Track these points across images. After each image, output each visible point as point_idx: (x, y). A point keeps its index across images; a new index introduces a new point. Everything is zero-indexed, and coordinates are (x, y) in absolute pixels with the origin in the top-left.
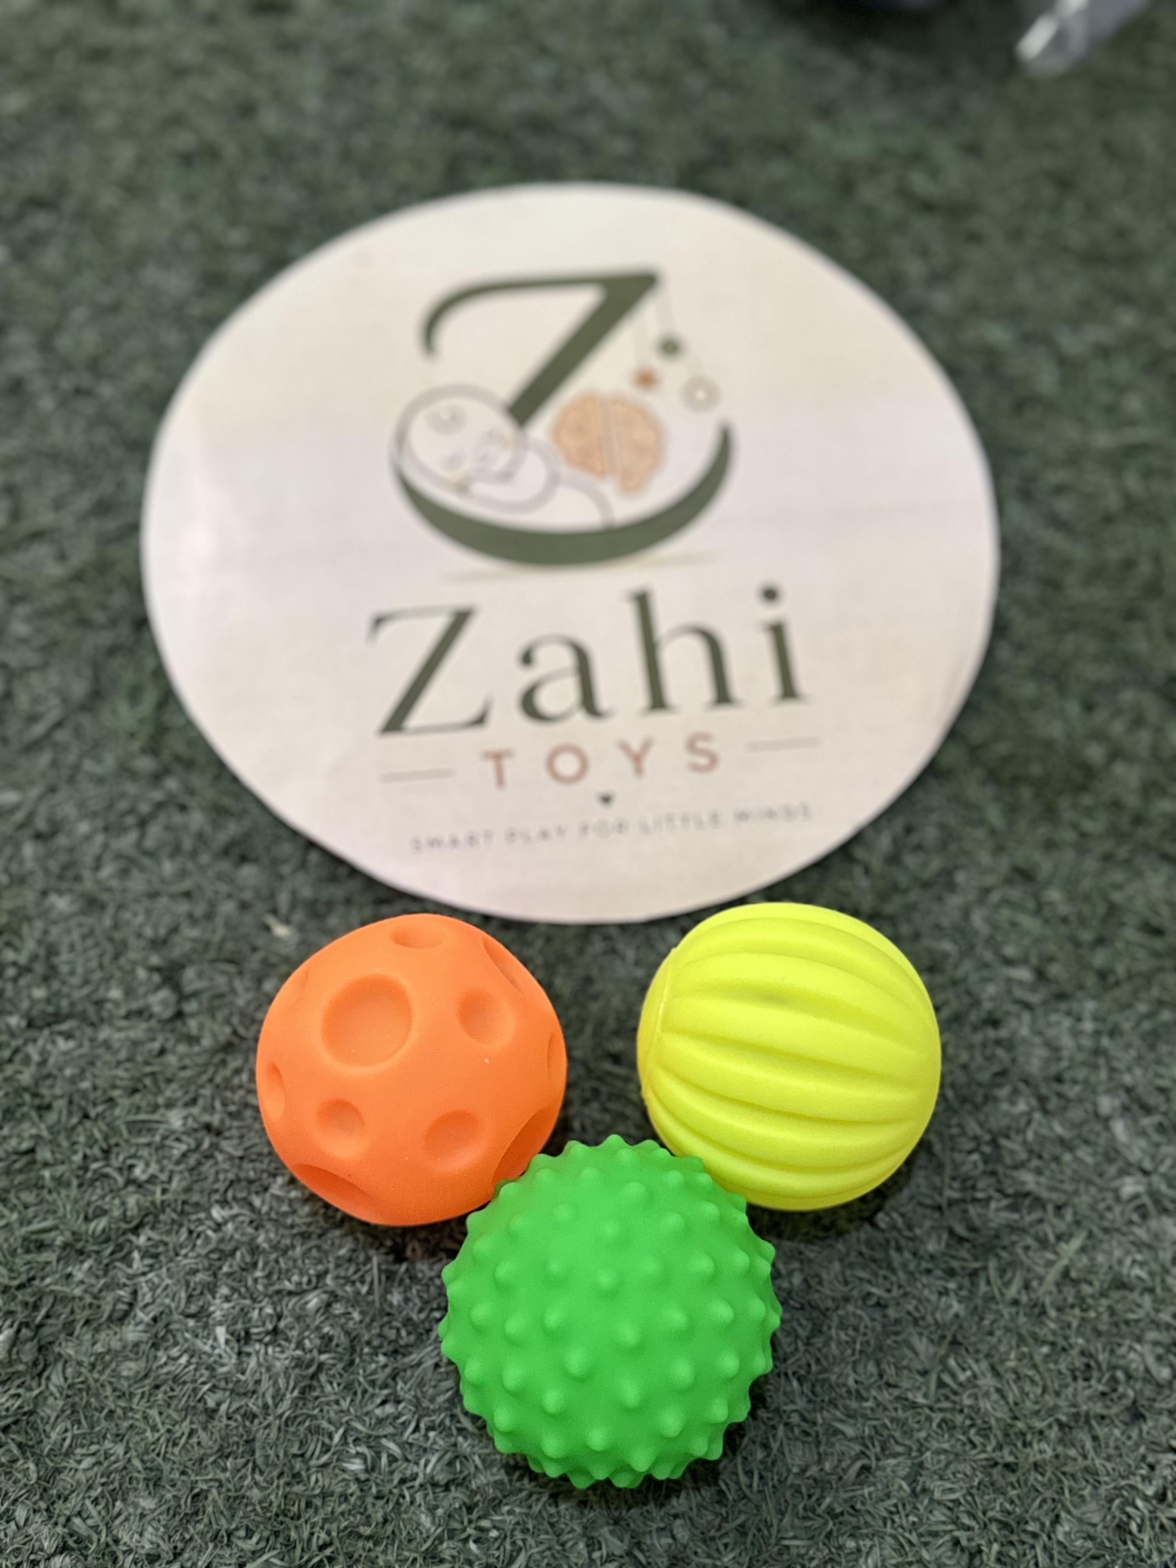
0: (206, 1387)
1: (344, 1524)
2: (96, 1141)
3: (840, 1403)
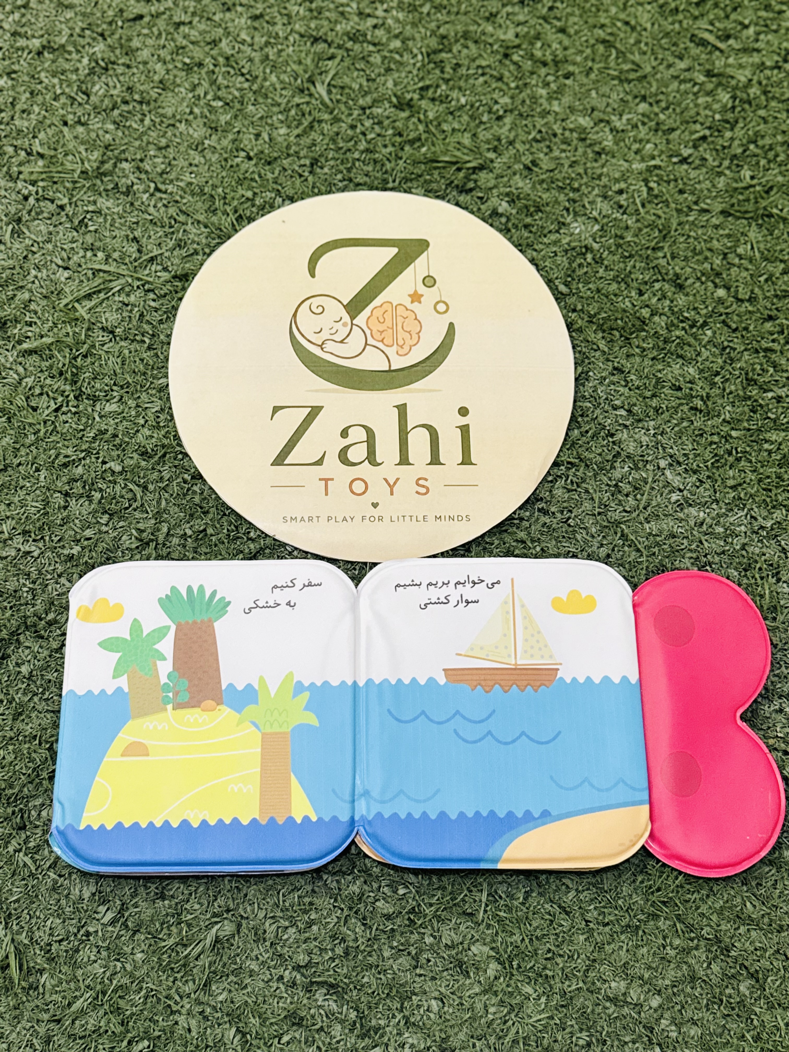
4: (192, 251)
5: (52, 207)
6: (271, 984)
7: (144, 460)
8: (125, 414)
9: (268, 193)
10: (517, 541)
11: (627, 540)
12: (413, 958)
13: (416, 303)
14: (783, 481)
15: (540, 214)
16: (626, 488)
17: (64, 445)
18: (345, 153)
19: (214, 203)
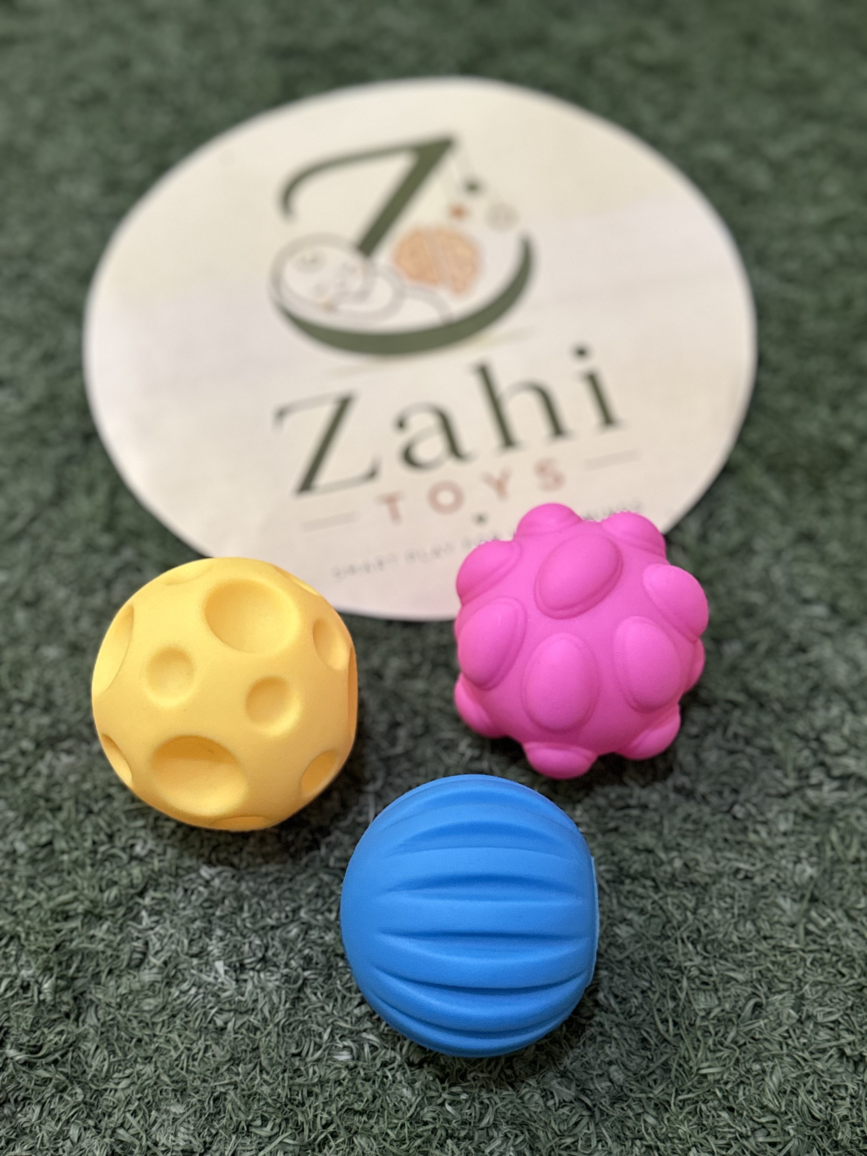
0: (213, 1011)
1: (341, 1103)
2: (101, 829)
3: (728, 956)
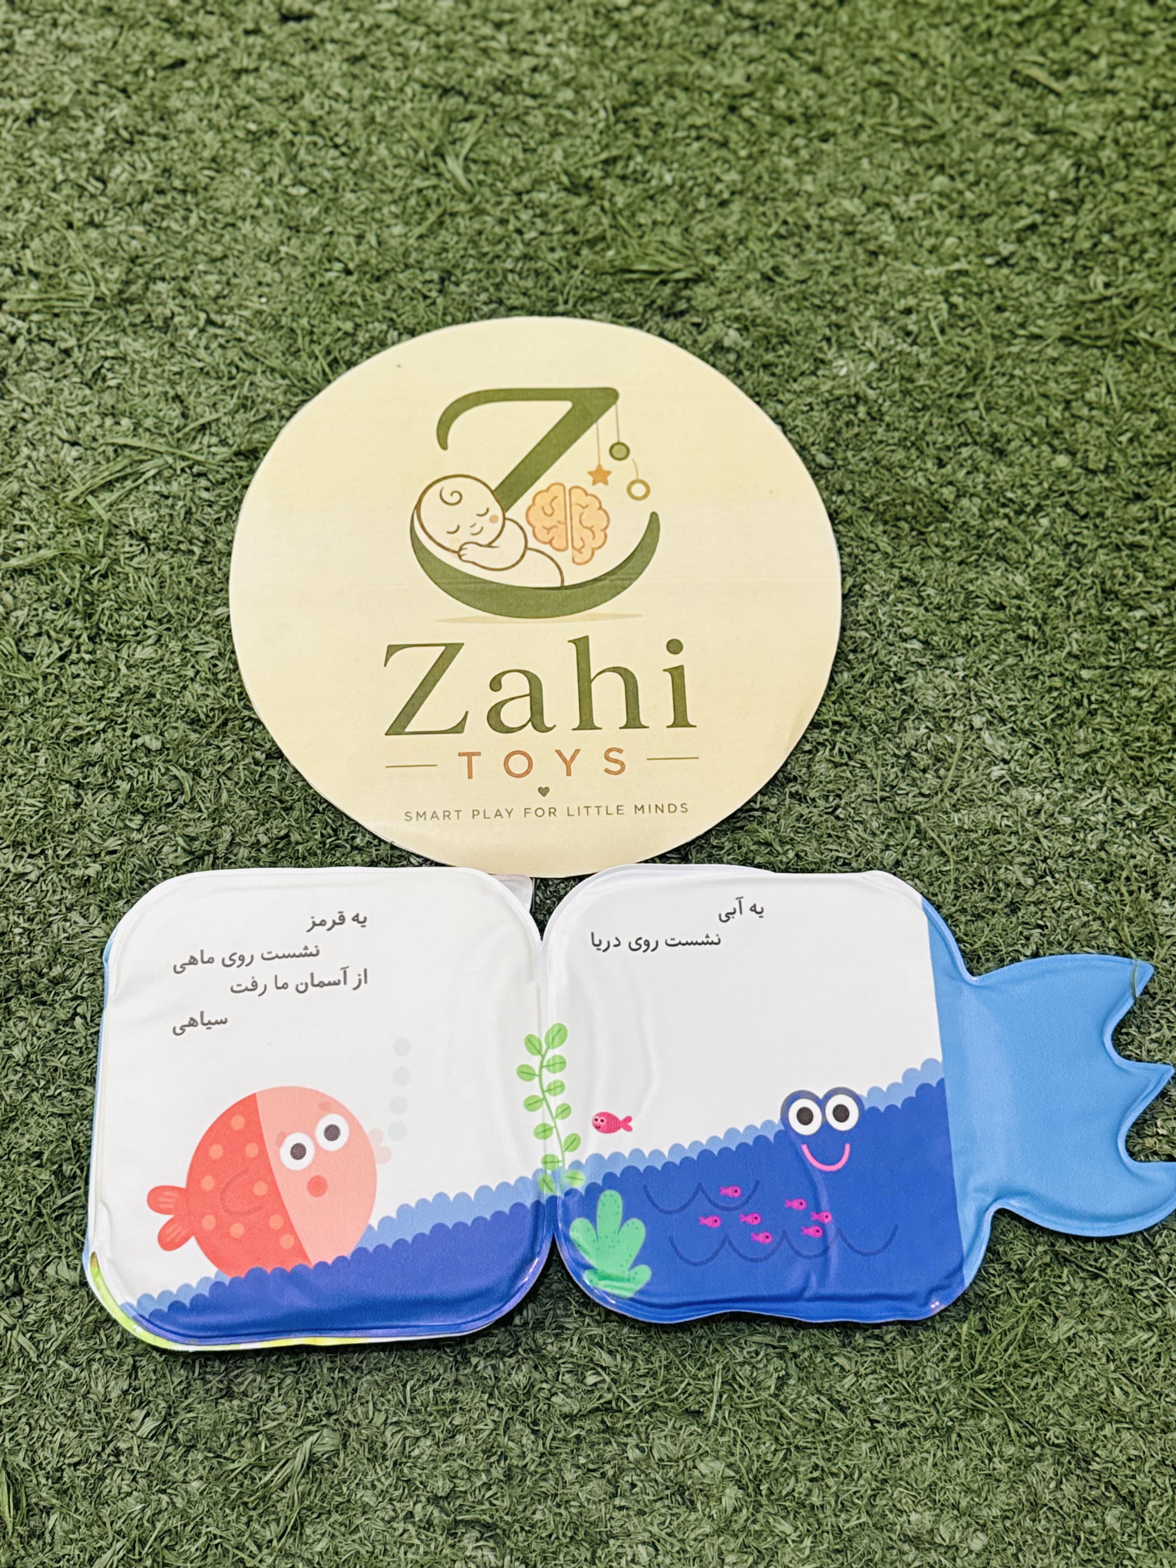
4: (263, 414)
5: (51, 352)
6: (395, 1525)
7: (195, 731)
8: (165, 663)
9: (376, 324)
10: (759, 843)
11: (925, 839)
12: (609, 1481)
13: (600, 485)
14: (1160, 744)
15: (787, 347)
16: (923, 760)
17: (73, 712)
18: (491, 262)
19: (295, 341)
